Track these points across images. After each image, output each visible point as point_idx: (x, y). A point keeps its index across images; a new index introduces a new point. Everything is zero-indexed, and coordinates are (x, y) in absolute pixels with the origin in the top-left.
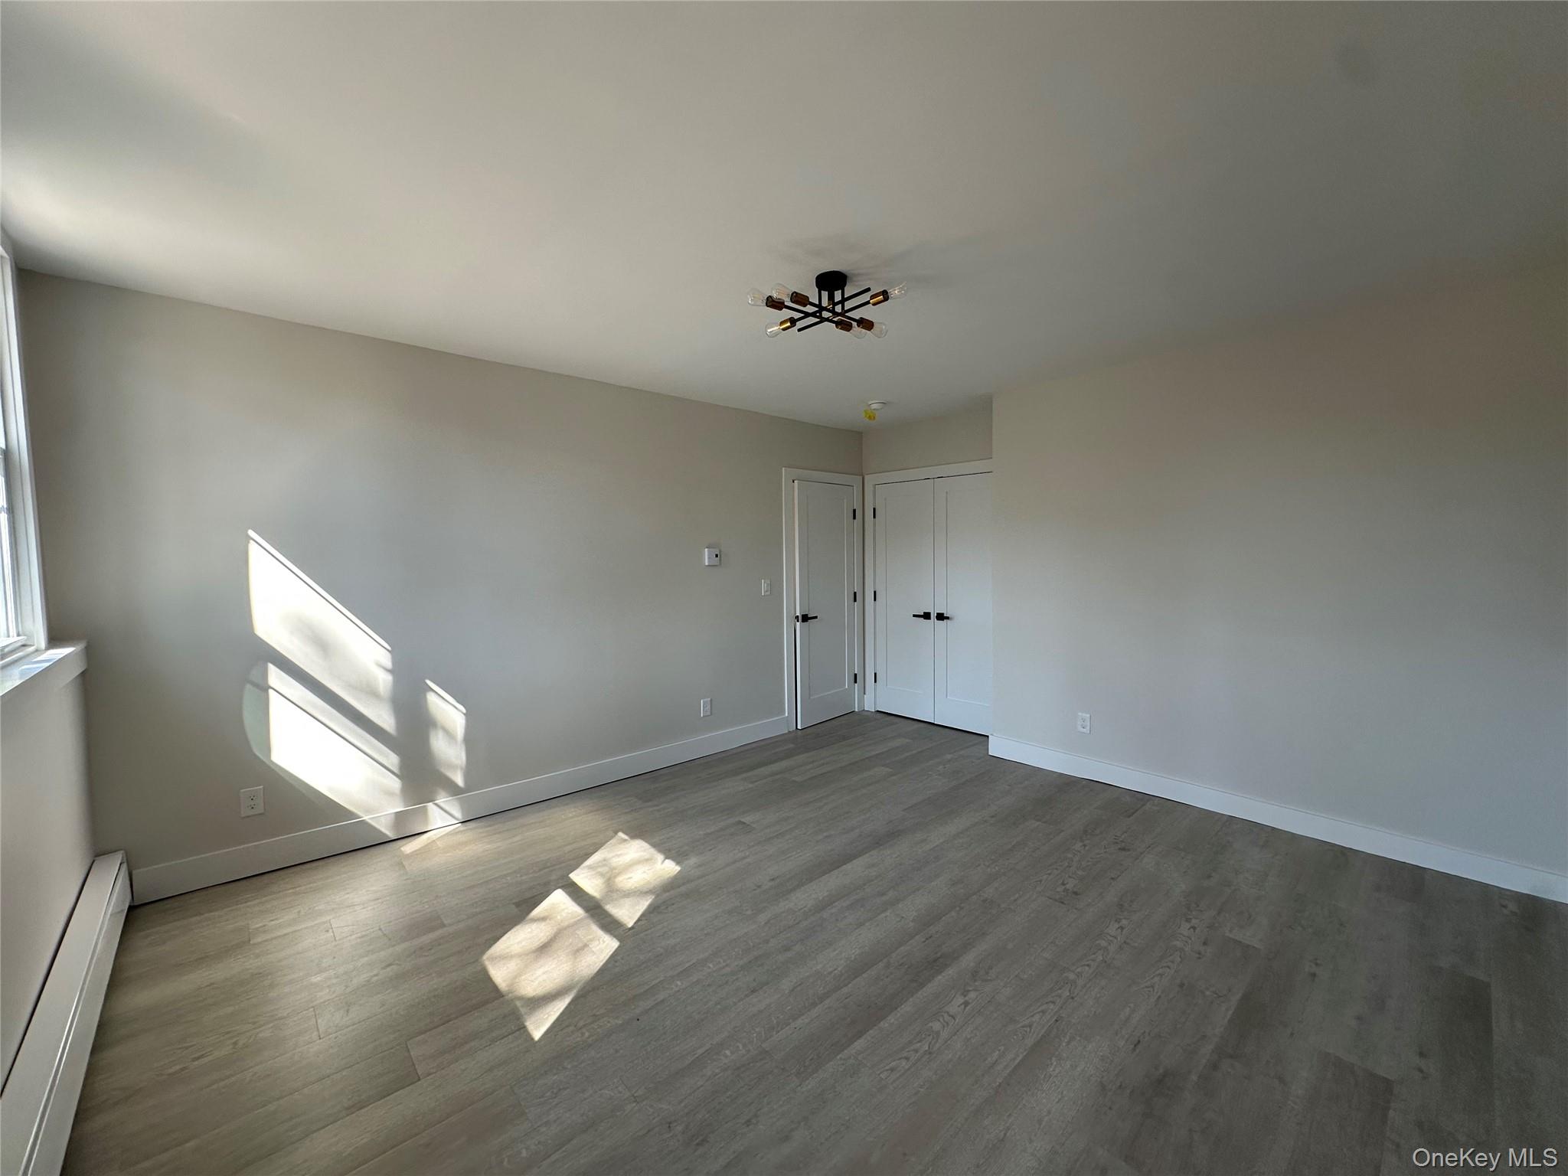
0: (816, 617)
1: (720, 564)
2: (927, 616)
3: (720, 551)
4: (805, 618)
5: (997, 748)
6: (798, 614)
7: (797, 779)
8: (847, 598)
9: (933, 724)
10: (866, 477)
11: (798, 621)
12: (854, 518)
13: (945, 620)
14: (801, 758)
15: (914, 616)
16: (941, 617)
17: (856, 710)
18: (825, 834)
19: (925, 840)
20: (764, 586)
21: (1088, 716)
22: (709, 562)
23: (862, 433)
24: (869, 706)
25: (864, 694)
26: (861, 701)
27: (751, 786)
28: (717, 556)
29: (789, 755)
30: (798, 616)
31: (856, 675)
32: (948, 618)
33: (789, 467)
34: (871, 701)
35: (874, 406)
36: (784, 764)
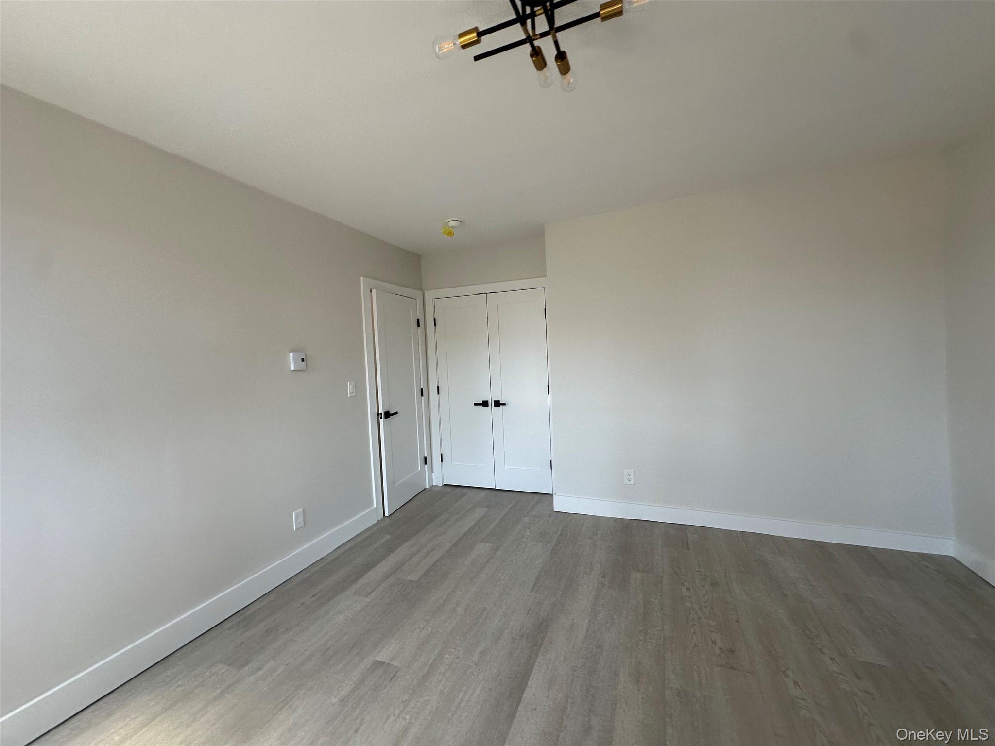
0: (396, 413)
1: (307, 368)
2: (485, 404)
3: (306, 355)
4: (388, 415)
5: (561, 505)
6: (381, 411)
7: (414, 577)
8: (417, 392)
9: (495, 489)
10: (426, 292)
11: (381, 418)
12: (419, 326)
13: (501, 406)
14: (403, 550)
15: (475, 404)
16: (497, 403)
17: (427, 487)
18: (479, 649)
19: (572, 625)
20: (350, 387)
21: (632, 470)
22: (295, 365)
23: (420, 255)
24: (437, 481)
25: (432, 472)
26: (430, 479)
27: (368, 600)
28: (303, 360)
29: (390, 549)
30: (381, 414)
31: (425, 458)
32: (504, 404)
33: (367, 277)
34: (438, 477)
35: (452, 224)
36: (392, 560)
